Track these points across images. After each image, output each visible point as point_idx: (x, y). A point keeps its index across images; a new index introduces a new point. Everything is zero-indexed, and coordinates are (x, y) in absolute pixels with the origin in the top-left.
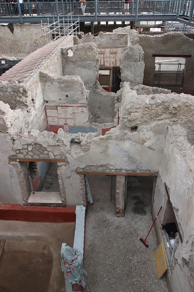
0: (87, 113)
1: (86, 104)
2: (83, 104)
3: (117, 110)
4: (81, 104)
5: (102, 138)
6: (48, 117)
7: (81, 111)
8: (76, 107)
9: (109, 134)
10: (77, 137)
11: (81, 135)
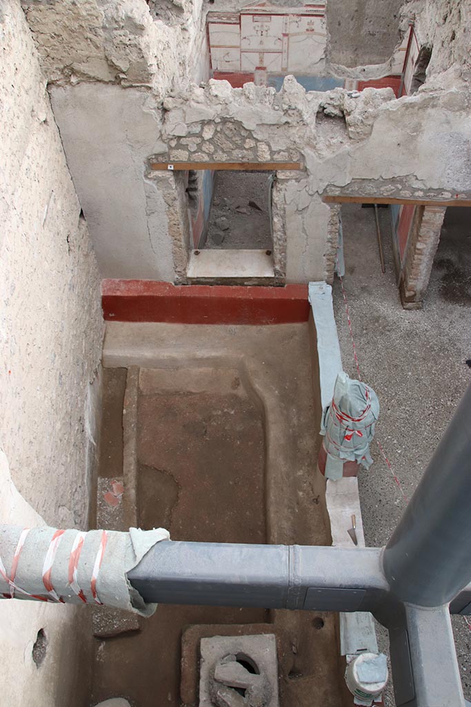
0: (323, 35)
1: (323, 6)
2: (314, 6)
3: (407, 25)
4: (310, 6)
5: (411, 103)
6: (213, 47)
7: (308, 27)
8: (293, 15)
9: (432, 91)
10: (332, 102)
11: (346, 96)
